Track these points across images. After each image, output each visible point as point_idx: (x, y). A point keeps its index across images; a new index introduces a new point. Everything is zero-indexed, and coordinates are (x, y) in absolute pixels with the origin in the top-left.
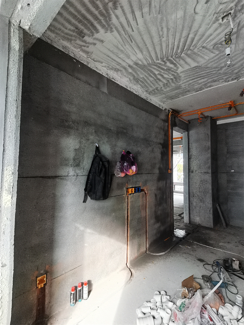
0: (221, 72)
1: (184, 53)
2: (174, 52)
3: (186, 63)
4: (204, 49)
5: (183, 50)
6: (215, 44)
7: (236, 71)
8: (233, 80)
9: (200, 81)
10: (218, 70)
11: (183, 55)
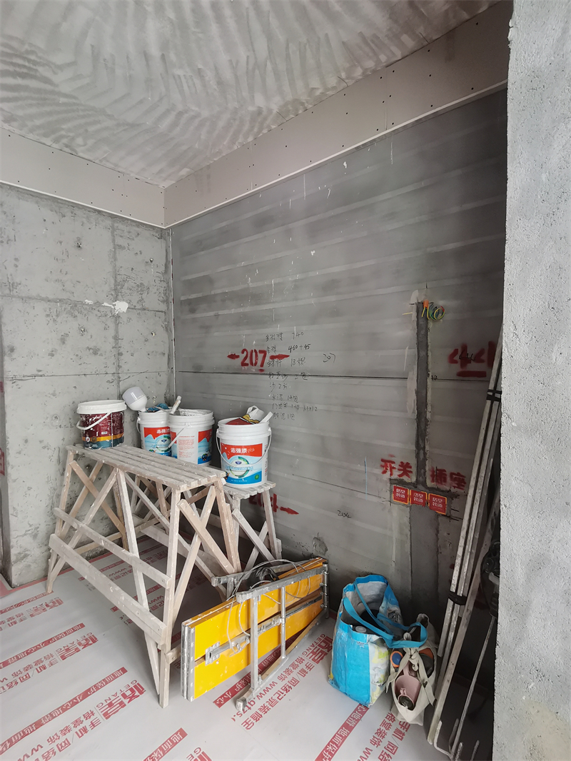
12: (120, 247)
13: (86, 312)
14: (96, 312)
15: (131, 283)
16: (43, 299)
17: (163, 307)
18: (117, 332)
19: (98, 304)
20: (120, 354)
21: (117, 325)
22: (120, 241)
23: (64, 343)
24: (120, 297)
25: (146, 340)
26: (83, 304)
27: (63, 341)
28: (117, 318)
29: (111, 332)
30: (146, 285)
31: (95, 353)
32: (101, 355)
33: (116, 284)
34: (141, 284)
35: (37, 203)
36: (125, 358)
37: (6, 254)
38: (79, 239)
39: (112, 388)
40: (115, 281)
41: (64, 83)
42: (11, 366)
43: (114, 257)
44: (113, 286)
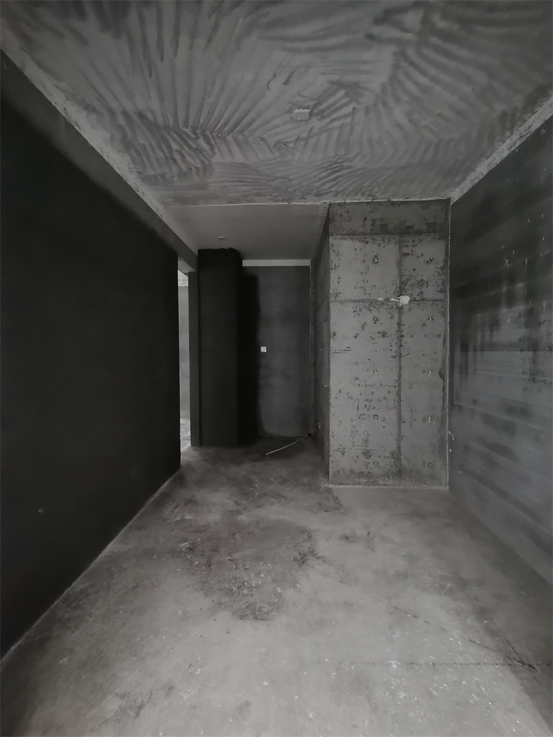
0: (273, 184)
1: (232, 136)
2: (218, 127)
3: (230, 151)
4: (261, 142)
5: (231, 131)
6: (278, 142)
7: (290, 190)
8: (283, 201)
9: (240, 188)
10: (269, 181)
11: (229, 137)
12: (407, 254)
13: (377, 307)
14: (385, 306)
15: (413, 281)
16: (352, 301)
17: (439, 296)
18: (400, 319)
19: (387, 300)
20: (402, 336)
21: (400, 314)
22: (405, 250)
23: (363, 329)
24: (404, 293)
25: (424, 325)
26: (377, 301)
27: (363, 327)
28: (400, 309)
29: (396, 319)
30: (425, 279)
31: (384, 336)
32: (388, 337)
33: (401, 283)
34: (422, 280)
35: (352, 239)
36: (407, 339)
37: (333, 276)
38: (376, 257)
39: (395, 362)
40: (400, 281)
41: (358, 164)
42: (334, 344)
43: (400, 263)
44: (398, 285)
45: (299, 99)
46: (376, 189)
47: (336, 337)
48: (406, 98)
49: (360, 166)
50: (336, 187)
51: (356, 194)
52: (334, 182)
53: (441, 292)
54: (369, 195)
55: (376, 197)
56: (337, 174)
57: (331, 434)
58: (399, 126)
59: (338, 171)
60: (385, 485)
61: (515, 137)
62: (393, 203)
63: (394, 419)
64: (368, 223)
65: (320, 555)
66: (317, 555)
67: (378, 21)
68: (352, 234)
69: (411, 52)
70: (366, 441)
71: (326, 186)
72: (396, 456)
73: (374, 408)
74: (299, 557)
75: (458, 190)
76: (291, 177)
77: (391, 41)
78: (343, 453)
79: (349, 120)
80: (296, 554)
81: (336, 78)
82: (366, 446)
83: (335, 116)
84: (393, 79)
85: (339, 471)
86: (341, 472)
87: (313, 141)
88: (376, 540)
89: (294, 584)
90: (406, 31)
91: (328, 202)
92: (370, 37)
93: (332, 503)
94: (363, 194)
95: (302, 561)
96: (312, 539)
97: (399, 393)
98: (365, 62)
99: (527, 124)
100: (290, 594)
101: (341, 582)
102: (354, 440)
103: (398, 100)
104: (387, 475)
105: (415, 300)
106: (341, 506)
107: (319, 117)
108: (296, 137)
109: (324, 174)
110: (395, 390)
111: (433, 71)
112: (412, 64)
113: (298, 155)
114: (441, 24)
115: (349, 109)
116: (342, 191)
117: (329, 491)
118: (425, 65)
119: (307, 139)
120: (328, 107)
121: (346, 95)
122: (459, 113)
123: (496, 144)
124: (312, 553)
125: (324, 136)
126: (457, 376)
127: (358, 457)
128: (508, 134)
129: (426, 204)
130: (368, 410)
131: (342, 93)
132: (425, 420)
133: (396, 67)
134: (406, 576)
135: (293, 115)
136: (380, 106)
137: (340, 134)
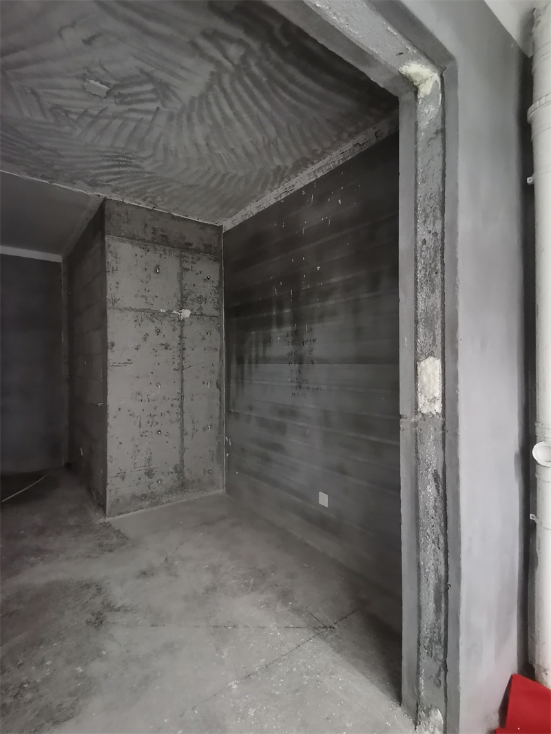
4: (32, 96)
6: (58, 107)
7: (56, 167)
8: (43, 177)
10: (30, 148)
12: (187, 270)
13: (160, 318)
14: (168, 318)
15: (193, 296)
16: (132, 309)
17: (216, 313)
18: (182, 332)
19: (170, 312)
20: (184, 349)
21: (182, 327)
22: (186, 265)
23: (145, 340)
24: (185, 306)
25: (204, 339)
26: (159, 312)
27: (145, 339)
28: (182, 322)
29: (178, 332)
30: (204, 295)
31: (166, 348)
32: (170, 349)
33: (182, 296)
34: (201, 296)
35: (131, 243)
36: (187, 352)
37: (111, 280)
38: (158, 266)
39: (178, 374)
40: (182, 295)
41: (148, 166)
42: (112, 357)
43: (181, 277)
44: (180, 299)
45: (98, 69)
46: (159, 199)
47: (114, 348)
48: (209, 122)
49: (149, 169)
50: (117, 182)
51: (138, 197)
52: (116, 177)
53: (217, 309)
54: (151, 202)
55: (156, 205)
56: (121, 169)
57: (108, 458)
58: (196, 145)
59: (122, 166)
60: (169, 502)
61: (281, 190)
62: (174, 217)
63: (177, 432)
64: (149, 230)
65: (118, 606)
66: (116, 607)
67: (206, 35)
68: (132, 238)
69: (226, 79)
70: (149, 459)
71: (106, 178)
72: (179, 470)
73: (157, 423)
74: (93, 618)
75: (229, 221)
76: (63, 153)
77: (211, 60)
78: (123, 478)
79: (150, 117)
80: (89, 616)
81: (148, 69)
82: (149, 465)
83: (134, 106)
84: (203, 97)
85: (118, 500)
86: (121, 500)
87: (104, 122)
88: (176, 563)
89: (97, 654)
90: (227, 58)
91: (103, 195)
92: (195, 45)
93: (115, 540)
94: (144, 200)
95: (98, 621)
96: (103, 591)
97: (181, 406)
98: (183, 68)
99: (291, 183)
100: (96, 667)
101: (153, 625)
102: (136, 461)
103: (202, 120)
104: (170, 492)
105: (195, 314)
106: (128, 539)
107: (117, 100)
108: (82, 110)
109: (106, 164)
110: (177, 403)
111: (238, 107)
112: (223, 90)
113: (79, 131)
114: (255, 70)
115: (152, 106)
116: (123, 189)
117: (107, 526)
118: (234, 98)
119: (96, 118)
120: (130, 95)
121: (154, 91)
122: (248, 154)
123: (266, 191)
124: (109, 607)
125: (118, 122)
126: (233, 385)
127: (140, 479)
128: (276, 186)
129: (204, 226)
130: (151, 426)
131: (149, 87)
132: (204, 429)
133: (209, 87)
134: (214, 589)
135: (86, 84)
136: (184, 117)
137: (136, 128)
